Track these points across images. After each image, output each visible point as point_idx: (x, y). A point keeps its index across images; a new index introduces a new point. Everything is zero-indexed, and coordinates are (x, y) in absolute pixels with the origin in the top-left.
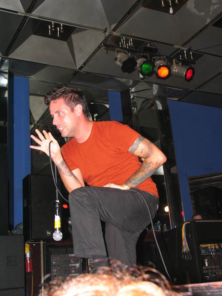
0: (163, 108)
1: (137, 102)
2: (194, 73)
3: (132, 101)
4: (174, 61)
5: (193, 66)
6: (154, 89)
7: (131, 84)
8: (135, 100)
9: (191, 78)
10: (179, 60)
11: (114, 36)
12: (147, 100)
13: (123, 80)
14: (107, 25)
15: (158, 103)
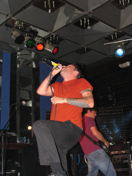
0: (36, 66)
1: (20, 61)
2: (58, 50)
3: (17, 60)
4: (47, 41)
5: (58, 46)
6: (32, 55)
7: (18, 49)
8: (19, 59)
9: (56, 53)
10: (50, 41)
11: (12, 19)
12: (27, 60)
13: (14, 47)
14: (9, 12)
15: (34, 63)
